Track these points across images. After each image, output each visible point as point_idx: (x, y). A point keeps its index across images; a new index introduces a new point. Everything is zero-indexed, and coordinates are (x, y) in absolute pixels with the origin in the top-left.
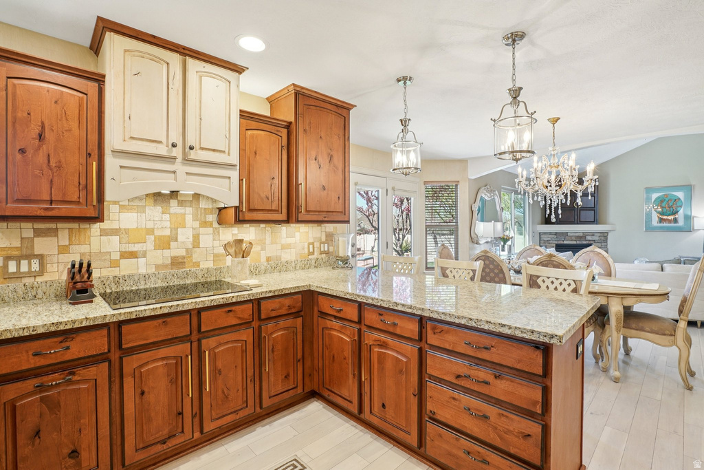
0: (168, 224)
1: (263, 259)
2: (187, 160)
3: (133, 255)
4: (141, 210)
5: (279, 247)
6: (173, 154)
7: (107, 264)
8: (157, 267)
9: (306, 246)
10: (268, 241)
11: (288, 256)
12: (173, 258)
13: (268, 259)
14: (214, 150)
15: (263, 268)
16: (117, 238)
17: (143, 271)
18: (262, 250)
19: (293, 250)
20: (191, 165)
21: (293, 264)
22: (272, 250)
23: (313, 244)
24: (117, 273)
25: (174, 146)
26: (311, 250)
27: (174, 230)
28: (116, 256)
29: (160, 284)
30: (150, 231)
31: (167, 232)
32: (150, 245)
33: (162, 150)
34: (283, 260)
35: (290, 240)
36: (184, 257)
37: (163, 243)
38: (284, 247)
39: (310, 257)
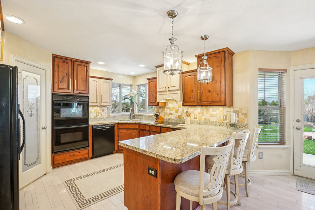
0: (177, 106)
1: (203, 119)
2: (169, 91)
3: (171, 114)
4: (172, 103)
5: (209, 115)
6: (166, 90)
7: (167, 115)
8: (175, 117)
9: (222, 116)
10: (205, 113)
11: (213, 119)
12: (178, 116)
13: (205, 119)
14: (174, 87)
15: (202, 122)
16: (169, 110)
17: (173, 118)
18: (202, 116)
19: (215, 117)
20: (170, 92)
21: (215, 123)
22: (206, 116)
23: (226, 116)
24: (168, 118)
25: (165, 88)
26: (224, 118)
27: (179, 108)
28: (169, 114)
29: (175, 122)
30: (174, 108)
31: (177, 109)
32: (174, 112)
33: (164, 90)
34: (211, 121)
35: (214, 113)
36: (181, 116)
37: (177, 111)
38: (211, 116)
39: (224, 121)
